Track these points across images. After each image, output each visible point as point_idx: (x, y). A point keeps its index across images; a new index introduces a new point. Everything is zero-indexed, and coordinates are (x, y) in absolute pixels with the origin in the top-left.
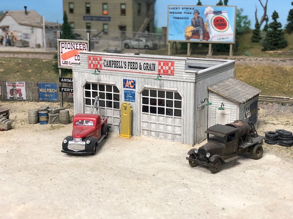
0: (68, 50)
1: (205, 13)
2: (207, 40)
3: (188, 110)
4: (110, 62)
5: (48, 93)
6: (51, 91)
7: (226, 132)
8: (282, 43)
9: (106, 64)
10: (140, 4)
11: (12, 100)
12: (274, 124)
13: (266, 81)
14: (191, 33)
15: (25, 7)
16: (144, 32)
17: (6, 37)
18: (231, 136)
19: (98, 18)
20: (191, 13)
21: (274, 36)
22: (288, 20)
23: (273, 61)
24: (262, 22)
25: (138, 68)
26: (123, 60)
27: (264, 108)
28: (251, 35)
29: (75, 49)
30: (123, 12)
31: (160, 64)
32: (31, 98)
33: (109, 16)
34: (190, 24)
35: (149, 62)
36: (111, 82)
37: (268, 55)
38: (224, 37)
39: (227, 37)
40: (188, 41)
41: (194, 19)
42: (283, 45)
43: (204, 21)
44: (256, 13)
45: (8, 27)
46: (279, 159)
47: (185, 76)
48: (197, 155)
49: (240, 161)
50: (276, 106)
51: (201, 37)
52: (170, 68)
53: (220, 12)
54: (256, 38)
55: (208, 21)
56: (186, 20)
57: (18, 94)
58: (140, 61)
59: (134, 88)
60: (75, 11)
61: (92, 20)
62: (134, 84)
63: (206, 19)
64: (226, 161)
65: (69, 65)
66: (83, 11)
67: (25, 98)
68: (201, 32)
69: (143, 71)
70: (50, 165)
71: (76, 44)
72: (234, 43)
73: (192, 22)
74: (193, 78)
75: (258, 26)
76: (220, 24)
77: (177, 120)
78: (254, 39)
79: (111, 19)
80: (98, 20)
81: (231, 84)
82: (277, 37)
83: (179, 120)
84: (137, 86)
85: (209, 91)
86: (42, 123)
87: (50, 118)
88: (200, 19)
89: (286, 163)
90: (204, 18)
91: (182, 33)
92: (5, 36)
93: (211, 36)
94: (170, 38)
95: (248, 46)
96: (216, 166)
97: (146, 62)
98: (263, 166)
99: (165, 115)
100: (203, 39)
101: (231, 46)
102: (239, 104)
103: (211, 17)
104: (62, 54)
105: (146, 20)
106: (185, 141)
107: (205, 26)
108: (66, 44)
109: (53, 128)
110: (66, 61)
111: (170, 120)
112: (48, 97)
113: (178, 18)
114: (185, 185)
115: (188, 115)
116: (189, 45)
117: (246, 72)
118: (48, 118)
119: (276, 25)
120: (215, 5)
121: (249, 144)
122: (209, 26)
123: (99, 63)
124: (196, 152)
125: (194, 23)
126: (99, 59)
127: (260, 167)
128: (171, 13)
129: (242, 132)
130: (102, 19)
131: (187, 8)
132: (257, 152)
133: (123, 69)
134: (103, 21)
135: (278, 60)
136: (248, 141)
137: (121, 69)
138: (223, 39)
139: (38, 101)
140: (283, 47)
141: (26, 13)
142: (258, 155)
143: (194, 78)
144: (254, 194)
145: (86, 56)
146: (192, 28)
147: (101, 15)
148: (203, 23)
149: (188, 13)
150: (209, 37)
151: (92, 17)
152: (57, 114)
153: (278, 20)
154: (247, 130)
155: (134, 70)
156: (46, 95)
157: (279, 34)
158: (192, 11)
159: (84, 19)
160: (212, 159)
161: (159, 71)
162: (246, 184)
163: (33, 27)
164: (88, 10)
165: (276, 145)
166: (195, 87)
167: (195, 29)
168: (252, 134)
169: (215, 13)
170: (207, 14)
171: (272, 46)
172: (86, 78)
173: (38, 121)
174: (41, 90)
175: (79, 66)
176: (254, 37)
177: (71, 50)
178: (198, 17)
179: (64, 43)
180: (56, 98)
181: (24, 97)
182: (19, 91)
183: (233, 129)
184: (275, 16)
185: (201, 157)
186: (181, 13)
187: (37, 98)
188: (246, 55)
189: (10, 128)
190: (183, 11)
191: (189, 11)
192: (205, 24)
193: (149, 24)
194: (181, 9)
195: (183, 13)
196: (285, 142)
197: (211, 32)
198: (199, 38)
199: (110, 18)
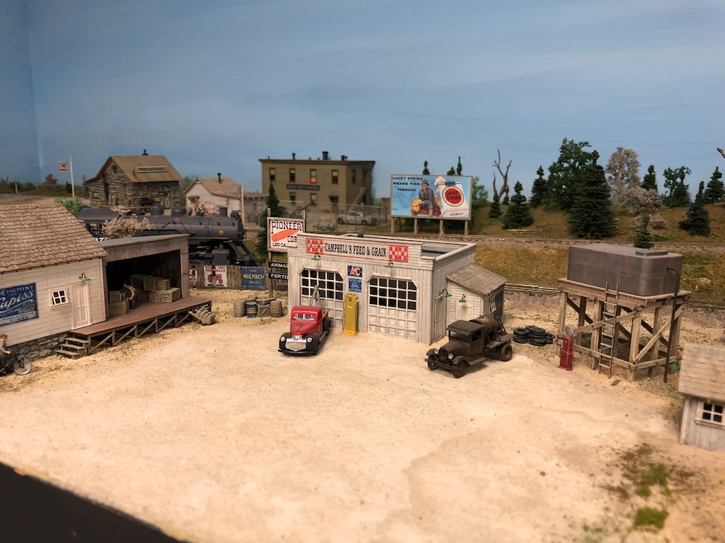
0: (279, 230)
1: (435, 184)
2: (438, 216)
3: (424, 302)
4: (332, 246)
5: (253, 280)
6: (257, 277)
7: (470, 330)
8: (528, 220)
9: (327, 248)
10: (354, 171)
11: (212, 287)
12: (522, 319)
13: (509, 267)
14: (418, 207)
15: (219, 174)
16: (359, 204)
17: (196, 209)
18: (476, 335)
19: (305, 187)
20: (418, 184)
21: (518, 211)
22: (533, 192)
23: (518, 242)
24: (501, 194)
25: (366, 254)
26: (347, 244)
27: (509, 299)
28: (489, 209)
29: (288, 229)
30: (335, 180)
31: (391, 249)
32: (233, 285)
33: (317, 184)
34: (418, 197)
35: (379, 247)
36: (333, 269)
37: (510, 234)
38: (458, 212)
39: (461, 212)
40: (415, 217)
41: (422, 190)
42: (528, 222)
43: (434, 193)
44: (494, 182)
45: (198, 198)
46: (531, 361)
47: (421, 263)
48: (437, 356)
49: (487, 363)
50: (523, 296)
51: (431, 212)
52: (403, 254)
53: (453, 184)
54: (494, 212)
55: (438, 194)
56: (413, 192)
57: (218, 281)
58: (368, 246)
59: (361, 276)
60: (276, 178)
61: (297, 189)
62: (360, 271)
63: (437, 191)
64: (471, 363)
65: (280, 247)
66: (287, 178)
67: (226, 286)
68: (431, 207)
69: (371, 256)
70: (267, 368)
71: (290, 223)
72: (470, 219)
73: (420, 195)
74: (430, 265)
75: (496, 198)
76: (454, 197)
77: (411, 314)
78: (493, 214)
79: (321, 188)
80: (304, 189)
81: (472, 272)
82: (521, 213)
83: (413, 314)
84: (363, 274)
85: (447, 280)
86: (250, 316)
87: (259, 310)
88: (429, 191)
89: (540, 366)
91: (407, 207)
92: (194, 209)
93: (442, 211)
94: (394, 213)
95: (486, 222)
96: (460, 369)
97: (375, 246)
98: (514, 370)
99: (397, 308)
100: (433, 215)
101: (466, 223)
102: (483, 296)
103: (443, 189)
104: (272, 234)
105: (362, 190)
106: (420, 338)
107: (436, 200)
108: (278, 223)
109: (263, 322)
110: (277, 242)
111: (402, 313)
112: (253, 284)
113: (404, 190)
114: (426, 392)
115: (424, 309)
116: (416, 221)
117: (486, 255)
118: (257, 310)
119: (519, 199)
120: (446, 174)
121: (497, 343)
122: (440, 199)
123: (319, 247)
124: (436, 353)
125: (422, 195)
126: (319, 242)
127: (509, 371)
128: (395, 183)
129: (488, 329)
130: (310, 188)
131: (414, 178)
132: (506, 353)
133: (348, 254)
134: (309, 190)
135: (524, 241)
136: (495, 340)
137: (345, 254)
138: (457, 214)
139: (242, 289)
140: (528, 225)
141: (220, 181)
142: (507, 356)
143: (432, 266)
144: (505, 403)
145: (304, 238)
147: (309, 183)
148: (433, 196)
149: (415, 184)
150: (440, 213)
151: (297, 185)
152: (268, 305)
153: (522, 193)
154: (494, 327)
155: (361, 256)
156: (252, 282)
157: (523, 209)
158: (420, 182)
159: (288, 188)
160: (456, 362)
161: (391, 257)
162: (495, 390)
163: (229, 198)
164: (292, 177)
165: (526, 344)
166: (433, 275)
167: (423, 202)
168: (500, 331)
169: (447, 184)
170: (438, 185)
171: (515, 224)
172: (304, 264)
173: (245, 314)
174: (245, 276)
175: (295, 250)
176: (492, 211)
177: (283, 230)
178: (427, 189)
179: (275, 222)
180: (263, 285)
181: (225, 284)
182: (219, 277)
183: (478, 326)
184: (518, 187)
185: (442, 358)
186: (407, 184)
187: (240, 285)
188: (484, 234)
189: (213, 322)
190: (409, 182)
191: (417, 181)
192: (435, 196)
193: (365, 195)
194: (407, 179)
195: (409, 184)
196: (537, 341)
197: (442, 207)
198: (428, 214)
199: (319, 187)
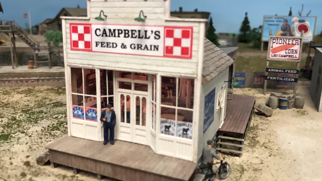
0: (279, 45)
1: (292, 21)
5: (237, 81)
6: (239, 79)
29: (286, 44)
34: (280, 29)
39: (307, 39)
41: (283, 25)
53: (304, 21)
55: (294, 27)
56: (277, 26)
63: (293, 25)
65: (278, 57)
68: (288, 35)
71: (289, 40)
76: (303, 29)
88: (288, 26)
90: (291, 25)
94: (264, 39)
103: (297, 24)
104: (272, 48)
108: (278, 40)
113: (271, 25)
122: (294, 30)
125: (283, 28)
128: (266, 21)
138: (304, 40)
146: (281, 32)
148: (290, 28)
167: (284, 32)
169: (300, 21)
170: (293, 22)
177: (282, 45)
178: (287, 24)
179: (275, 40)
180: (243, 85)
186: (273, 21)
191: (280, 20)
192: (292, 29)
194: (274, 18)
195: (275, 21)
197: (295, 35)
